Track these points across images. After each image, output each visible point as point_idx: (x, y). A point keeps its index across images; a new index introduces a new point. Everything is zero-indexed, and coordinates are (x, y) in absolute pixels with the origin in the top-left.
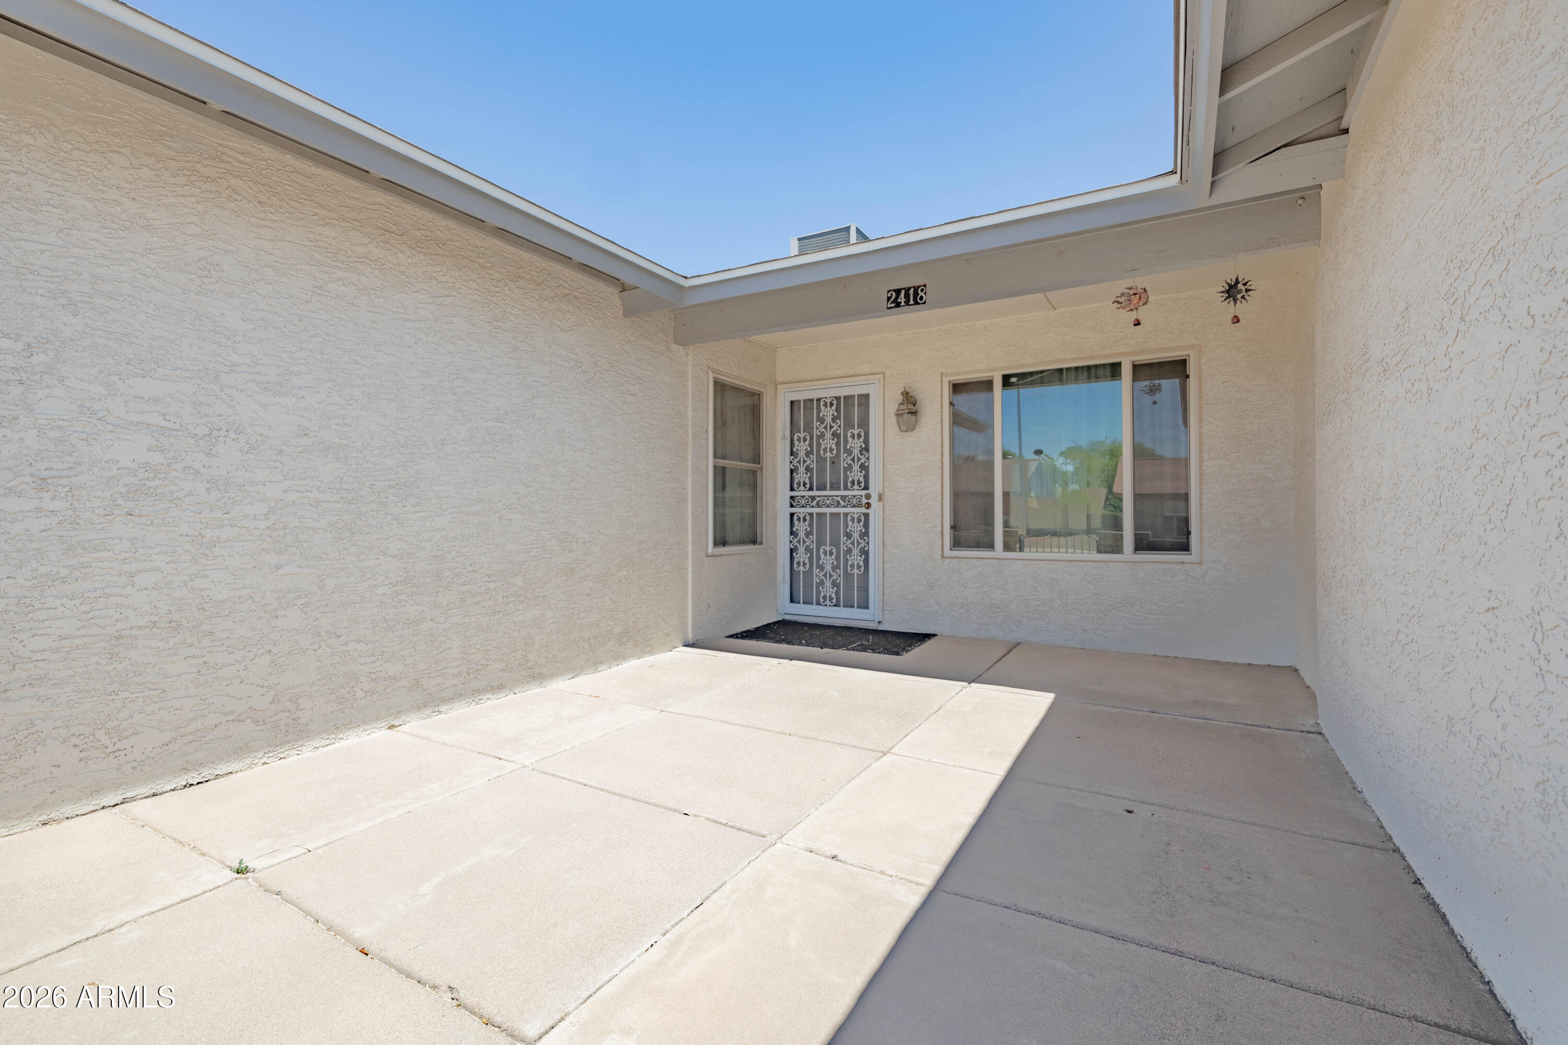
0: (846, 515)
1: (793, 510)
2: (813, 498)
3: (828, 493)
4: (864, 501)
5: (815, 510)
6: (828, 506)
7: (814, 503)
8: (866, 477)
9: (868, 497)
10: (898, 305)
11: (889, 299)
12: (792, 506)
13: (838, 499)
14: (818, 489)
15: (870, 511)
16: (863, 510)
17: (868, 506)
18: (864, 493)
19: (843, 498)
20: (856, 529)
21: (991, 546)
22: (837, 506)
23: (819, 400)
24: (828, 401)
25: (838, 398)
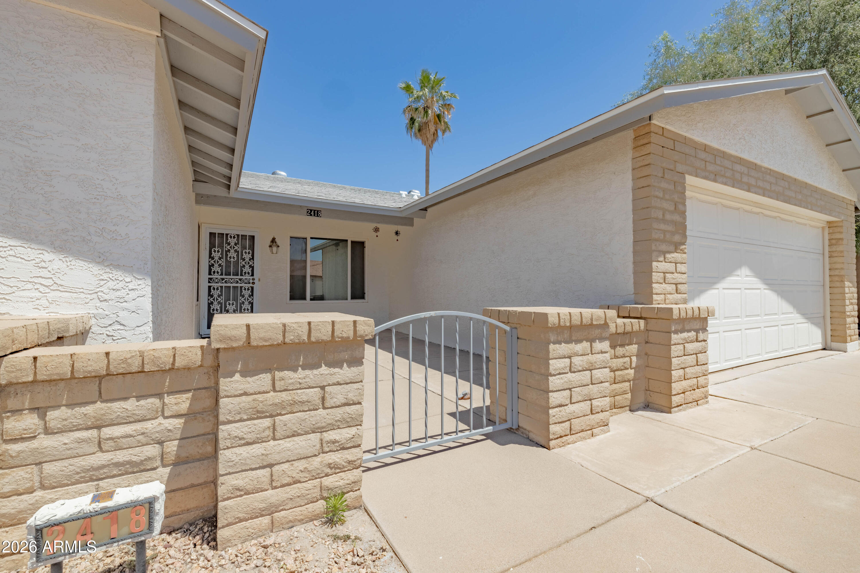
0: (241, 287)
1: (210, 284)
2: (223, 279)
3: (232, 277)
4: (251, 281)
5: (224, 285)
6: (232, 283)
7: (224, 281)
8: (253, 271)
9: (253, 279)
10: (311, 215)
11: (308, 212)
12: (209, 282)
13: (238, 280)
14: (226, 275)
15: (255, 286)
16: (251, 285)
17: (253, 283)
18: (251, 278)
19: (240, 280)
20: (247, 293)
21: (304, 299)
22: (237, 283)
23: (227, 235)
24: (233, 236)
25: (238, 235)
